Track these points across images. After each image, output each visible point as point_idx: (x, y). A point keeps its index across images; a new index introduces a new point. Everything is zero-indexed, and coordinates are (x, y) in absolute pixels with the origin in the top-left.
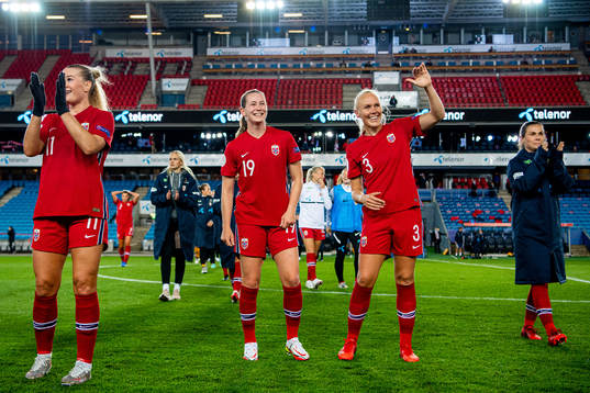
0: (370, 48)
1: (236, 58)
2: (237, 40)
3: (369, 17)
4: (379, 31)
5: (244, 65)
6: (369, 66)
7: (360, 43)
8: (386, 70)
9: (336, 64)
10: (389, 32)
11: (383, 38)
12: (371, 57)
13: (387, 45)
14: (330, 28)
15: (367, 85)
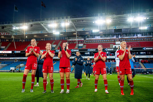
0: (115, 37)
1: (91, 40)
2: (91, 37)
3: (115, 32)
4: (116, 35)
5: (93, 41)
6: (115, 41)
7: (113, 37)
8: (118, 41)
9: (109, 40)
10: (118, 35)
11: (117, 36)
12: (115, 39)
13: (118, 37)
14: (108, 34)
15: (115, 44)
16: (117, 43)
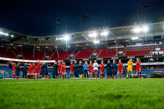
0: (155, 44)
1: (131, 47)
2: (132, 44)
4: (157, 41)
5: (133, 48)
6: (155, 47)
8: (158, 48)
9: (149, 47)
10: (159, 41)
11: (158, 42)
12: (155, 46)
13: (159, 43)
14: (148, 41)
15: (154, 51)
16: (157, 49)
